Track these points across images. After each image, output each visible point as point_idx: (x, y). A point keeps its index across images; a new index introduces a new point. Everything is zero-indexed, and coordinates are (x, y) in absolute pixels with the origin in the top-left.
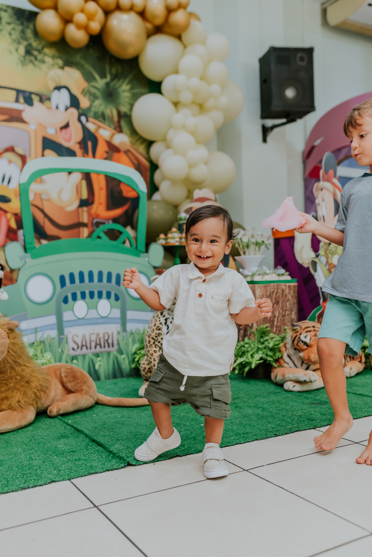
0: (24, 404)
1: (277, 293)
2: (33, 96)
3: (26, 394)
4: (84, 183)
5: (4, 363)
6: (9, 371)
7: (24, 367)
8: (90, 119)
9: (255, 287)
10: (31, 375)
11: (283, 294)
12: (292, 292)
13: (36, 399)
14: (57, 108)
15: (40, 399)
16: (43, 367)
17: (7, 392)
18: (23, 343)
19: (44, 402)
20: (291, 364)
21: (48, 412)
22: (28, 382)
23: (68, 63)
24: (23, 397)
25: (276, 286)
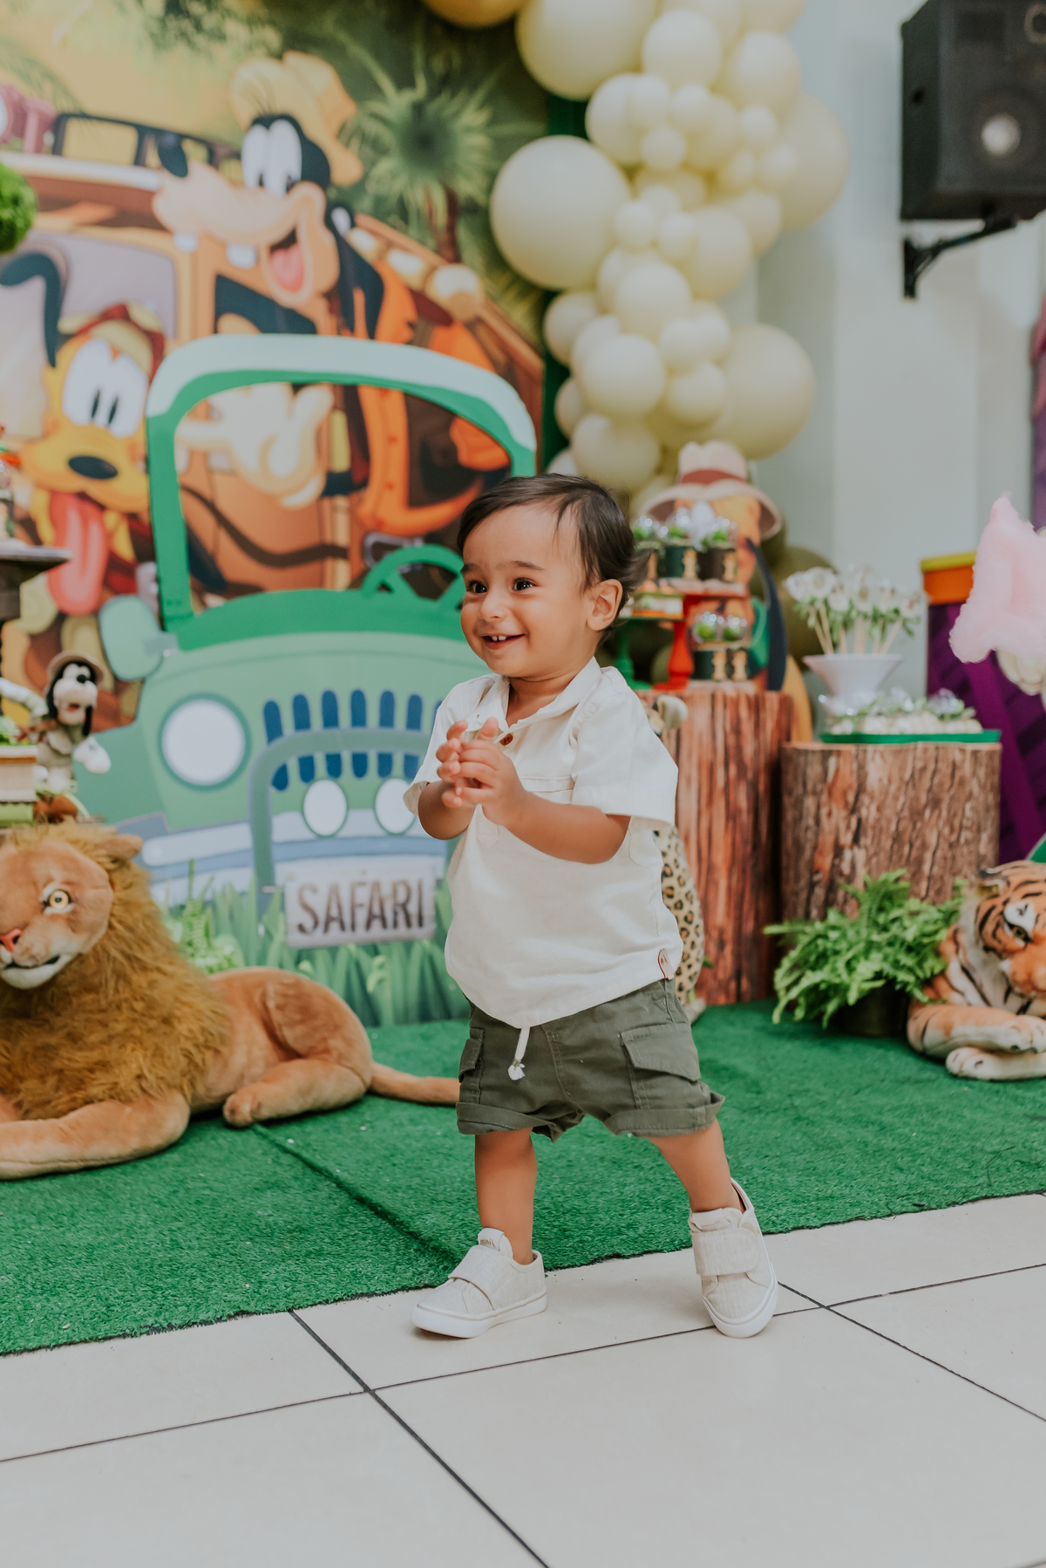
0: (155, 1085)
1: (935, 772)
3: (162, 1056)
4: (340, 422)
5: (98, 960)
6: (112, 984)
7: (155, 976)
8: (361, 219)
9: (865, 751)
10: (177, 999)
11: (953, 776)
12: (982, 772)
13: (190, 1071)
14: (261, 183)
15: (203, 1071)
16: (213, 977)
17: (106, 1048)
18: (151, 903)
19: (215, 1083)
20: (973, 996)
21: (226, 1113)
22: (167, 1021)
23: (297, 41)
24: (153, 1066)
25: (932, 752)
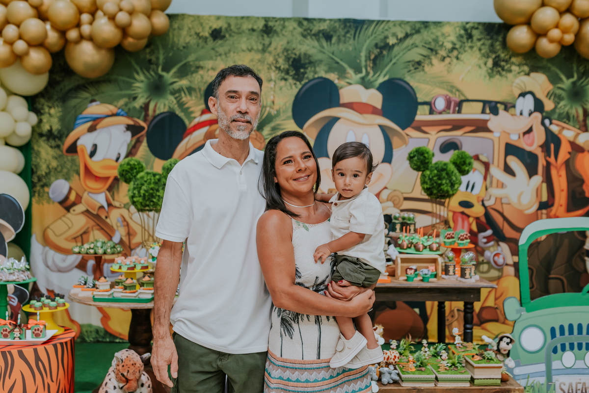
2: (499, 105)
4: (544, 185)
8: (554, 121)
14: (521, 114)
23: (534, 69)
